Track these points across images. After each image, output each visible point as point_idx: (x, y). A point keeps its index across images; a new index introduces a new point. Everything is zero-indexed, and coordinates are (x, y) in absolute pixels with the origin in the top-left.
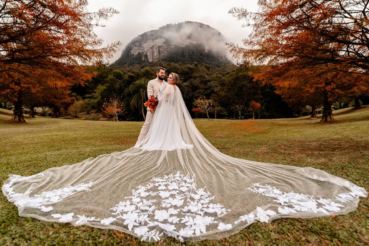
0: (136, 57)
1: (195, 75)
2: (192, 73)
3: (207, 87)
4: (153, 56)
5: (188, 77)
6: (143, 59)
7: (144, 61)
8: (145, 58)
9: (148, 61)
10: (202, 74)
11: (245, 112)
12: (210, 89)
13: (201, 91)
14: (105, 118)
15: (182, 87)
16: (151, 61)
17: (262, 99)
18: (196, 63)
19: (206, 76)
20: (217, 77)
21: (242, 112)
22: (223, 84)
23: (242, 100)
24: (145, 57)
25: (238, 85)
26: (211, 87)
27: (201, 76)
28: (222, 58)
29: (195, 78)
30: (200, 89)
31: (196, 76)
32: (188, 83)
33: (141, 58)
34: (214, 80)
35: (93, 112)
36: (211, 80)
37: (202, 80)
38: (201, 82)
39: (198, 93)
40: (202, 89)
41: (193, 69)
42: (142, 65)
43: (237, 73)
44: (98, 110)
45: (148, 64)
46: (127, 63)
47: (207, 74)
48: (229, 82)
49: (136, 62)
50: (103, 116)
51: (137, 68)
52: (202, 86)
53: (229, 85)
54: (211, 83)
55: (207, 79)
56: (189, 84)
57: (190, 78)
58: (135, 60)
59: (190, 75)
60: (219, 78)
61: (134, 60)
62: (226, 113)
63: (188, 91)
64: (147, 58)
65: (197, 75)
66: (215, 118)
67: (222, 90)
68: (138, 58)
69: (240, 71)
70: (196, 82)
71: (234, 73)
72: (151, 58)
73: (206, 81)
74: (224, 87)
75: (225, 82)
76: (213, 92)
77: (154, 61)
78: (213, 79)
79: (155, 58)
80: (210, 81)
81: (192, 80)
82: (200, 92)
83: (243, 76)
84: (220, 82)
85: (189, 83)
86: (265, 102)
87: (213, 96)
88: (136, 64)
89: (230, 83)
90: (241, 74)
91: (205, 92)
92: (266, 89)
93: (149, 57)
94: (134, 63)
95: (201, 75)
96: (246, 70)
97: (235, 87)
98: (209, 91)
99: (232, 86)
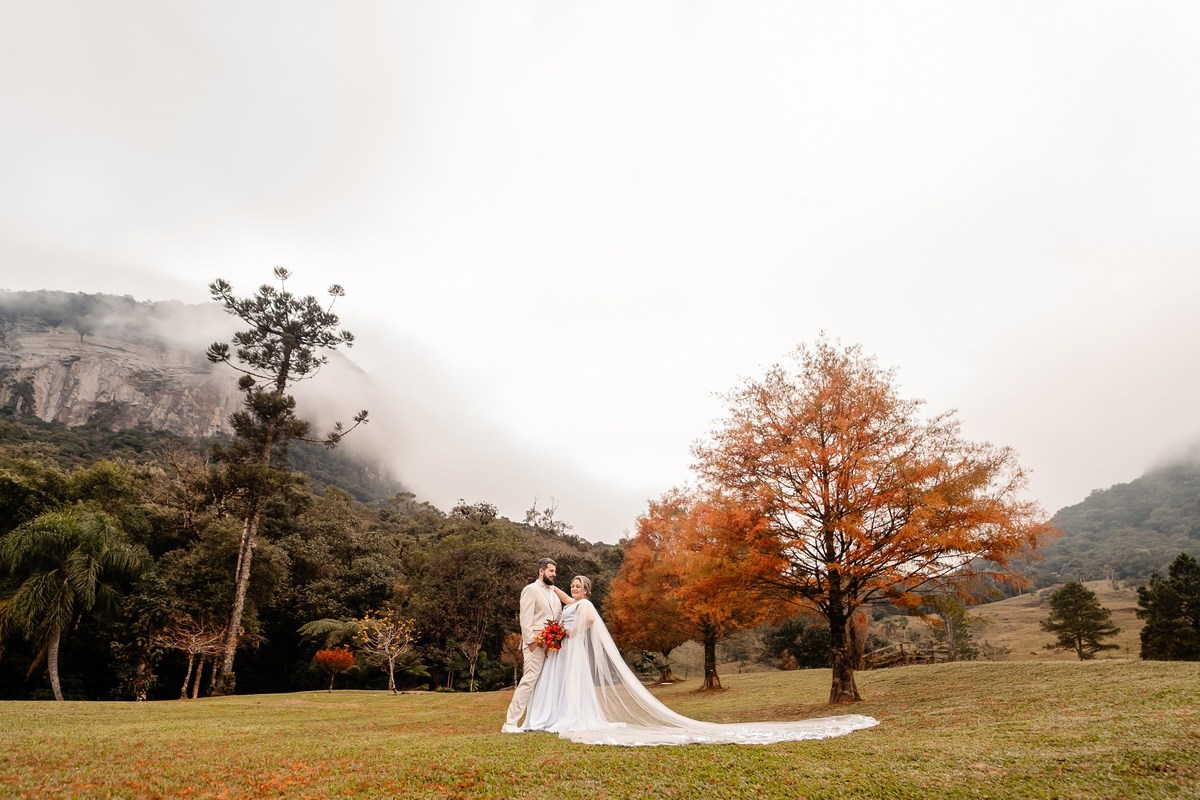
2: (296, 514)
3: (354, 572)
4: (65, 399)
7: (10, 411)
12: (365, 581)
13: (333, 583)
22: (412, 571)
24: (16, 394)
25: (466, 579)
26: (368, 574)
27: (330, 531)
34: (377, 550)
36: (367, 547)
37: (337, 547)
38: (331, 552)
39: (318, 591)
47: (359, 525)
48: (443, 563)
52: (335, 567)
53: (440, 575)
54: (369, 559)
55: (354, 545)
56: (286, 553)
57: (288, 529)
60: (404, 546)
62: (423, 670)
64: (29, 402)
67: (417, 589)
70: (316, 550)
75: (427, 564)
78: (376, 546)
79: (77, 408)
80: (365, 553)
81: (296, 538)
82: (327, 589)
85: (285, 549)
91: (345, 589)
93: (40, 399)
97: (459, 584)
98: (360, 588)
99: (448, 578)
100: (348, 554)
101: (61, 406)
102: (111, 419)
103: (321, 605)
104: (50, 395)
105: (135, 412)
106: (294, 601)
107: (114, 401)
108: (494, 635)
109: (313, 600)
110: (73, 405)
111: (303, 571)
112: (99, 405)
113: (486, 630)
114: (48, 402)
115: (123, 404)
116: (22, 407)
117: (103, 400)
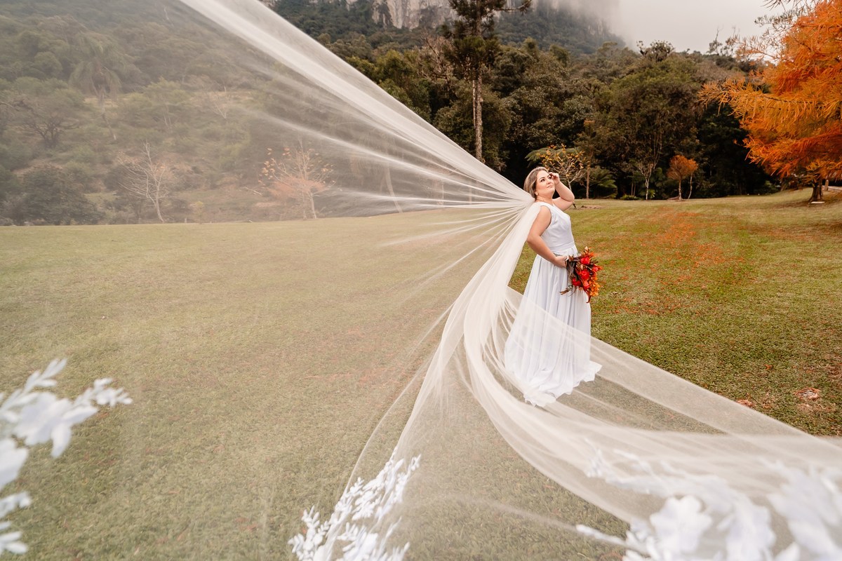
0: (353, 10)
1: (529, 75)
2: (523, 70)
3: (564, 112)
4: (405, 11)
5: (510, 81)
6: (376, 17)
7: (380, 25)
8: (381, 16)
9: (390, 25)
10: (548, 74)
11: (657, 180)
12: (571, 118)
13: (549, 122)
14: (270, 201)
15: (498, 112)
16: (400, 27)
17: (698, 149)
18: (530, 40)
19: (561, 82)
20: (590, 85)
21: (652, 180)
22: (604, 108)
23: (653, 148)
24: (381, 13)
25: (643, 111)
26: (573, 112)
27: (546, 82)
28: (596, 28)
29: (531, 85)
30: (545, 116)
31: (533, 81)
32: (512, 100)
33: (368, 14)
34: (581, 93)
35: (231, 183)
36: (573, 91)
37: (550, 93)
38: (547, 98)
39: (540, 128)
40: (550, 118)
41: (525, 59)
42: (374, 37)
43: (641, 78)
44: (245, 177)
45: (392, 35)
46: (327, 29)
47: (563, 75)
48: (622, 100)
49: (356, 25)
50: (264, 196)
51: (358, 45)
52: (550, 109)
53: (620, 110)
54: (573, 100)
55: (563, 90)
56: (515, 102)
57: (517, 84)
58: (352, 20)
59: (518, 76)
60: (595, 88)
61: (346, 21)
62: (611, 183)
63: (514, 124)
64: (388, 17)
65: (537, 77)
66: (585, 197)
67: (604, 123)
68: (361, 14)
69: (648, 73)
70: (535, 97)
71: (634, 76)
72: (400, 16)
73: (560, 95)
74: (607, 113)
75: (611, 101)
76: (579, 126)
77: (409, 25)
78: (578, 90)
79: (412, 16)
80: (570, 96)
81: (523, 90)
82: (545, 125)
83: (655, 85)
84: (597, 100)
85: (515, 98)
86: (705, 155)
87: (581, 140)
88: (355, 33)
89: (623, 105)
90: (650, 80)
91: (558, 124)
92: (709, 122)
93: (392, 13)
94: (348, 29)
95: (547, 78)
96: (664, 71)
97: (636, 116)
98: (568, 123)
99: (628, 111)
100: (559, 98)
101: (404, 16)
102: (430, 20)
103: (543, 138)
104: (397, 10)
105: (442, 12)
106: (525, 135)
107: (429, 6)
108: (667, 154)
109: (537, 134)
110: (410, 14)
111: (530, 114)
112: (423, 11)
113: (661, 151)
114: (397, 15)
115: (434, 8)
116: (386, 21)
117: (424, 7)
